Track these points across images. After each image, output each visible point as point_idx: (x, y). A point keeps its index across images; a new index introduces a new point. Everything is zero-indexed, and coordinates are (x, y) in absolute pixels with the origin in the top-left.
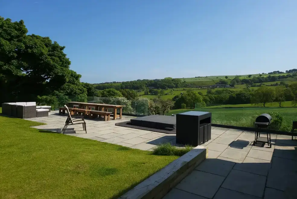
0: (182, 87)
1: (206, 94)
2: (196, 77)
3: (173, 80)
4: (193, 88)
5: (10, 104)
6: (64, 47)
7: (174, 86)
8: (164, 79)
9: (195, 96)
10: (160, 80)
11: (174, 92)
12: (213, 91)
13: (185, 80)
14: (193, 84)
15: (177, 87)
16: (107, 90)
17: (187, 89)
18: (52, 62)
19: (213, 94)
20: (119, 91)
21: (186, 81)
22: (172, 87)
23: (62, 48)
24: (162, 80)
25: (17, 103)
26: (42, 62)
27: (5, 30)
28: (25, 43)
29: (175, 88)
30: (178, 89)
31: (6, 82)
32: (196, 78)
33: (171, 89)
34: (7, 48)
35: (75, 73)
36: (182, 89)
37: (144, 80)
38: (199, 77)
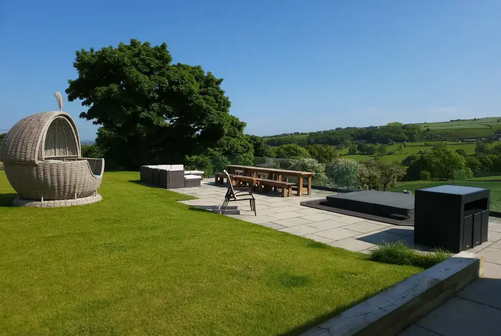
0: (421, 139)
1: (473, 153)
2: (451, 121)
3: (405, 127)
4: (444, 142)
5: (150, 167)
6: (221, 80)
7: (407, 138)
8: (386, 126)
9: (451, 156)
10: (378, 128)
11: (405, 150)
12: (490, 146)
13: (428, 126)
14: (445, 133)
15: (411, 139)
16: (285, 146)
17: (433, 143)
18: (204, 104)
19: (487, 152)
20: (304, 149)
21: (430, 128)
22: (402, 140)
23: (219, 82)
24: (383, 129)
25: (159, 166)
26: (192, 104)
27: (142, 60)
28: (168, 78)
29: (407, 141)
30: (414, 144)
31: (144, 135)
32: (452, 123)
33: (400, 144)
34: (146, 86)
35: (237, 119)
36: (423, 143)
37: (348, 128)
38: (459, 120)
